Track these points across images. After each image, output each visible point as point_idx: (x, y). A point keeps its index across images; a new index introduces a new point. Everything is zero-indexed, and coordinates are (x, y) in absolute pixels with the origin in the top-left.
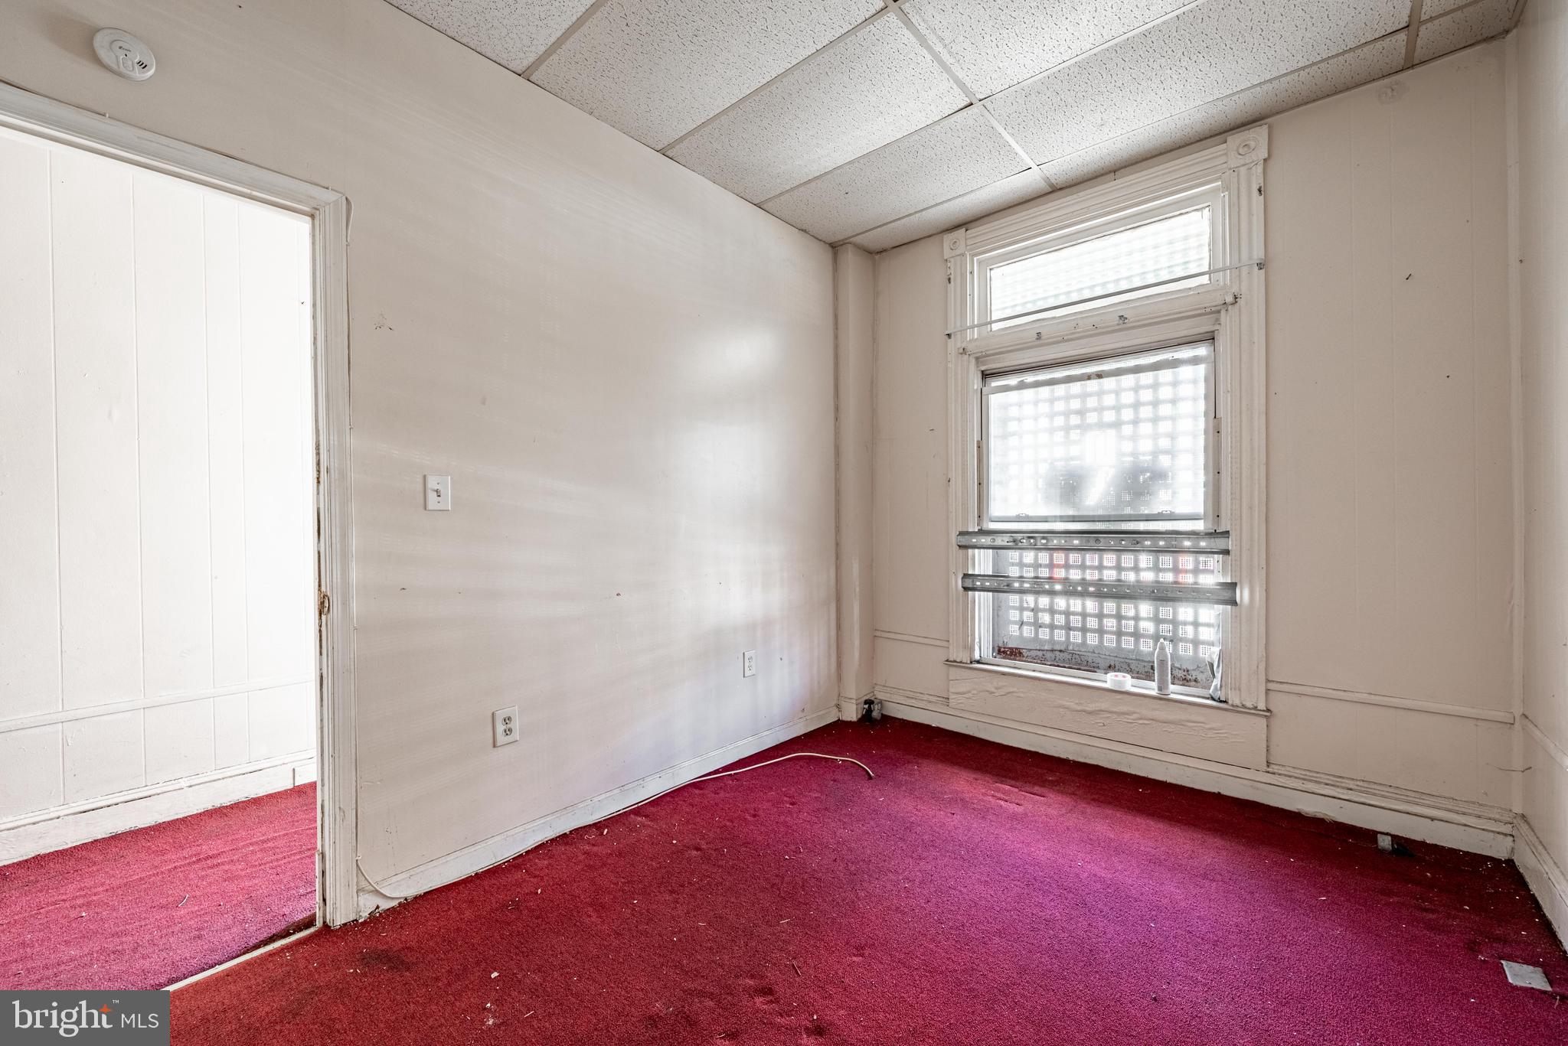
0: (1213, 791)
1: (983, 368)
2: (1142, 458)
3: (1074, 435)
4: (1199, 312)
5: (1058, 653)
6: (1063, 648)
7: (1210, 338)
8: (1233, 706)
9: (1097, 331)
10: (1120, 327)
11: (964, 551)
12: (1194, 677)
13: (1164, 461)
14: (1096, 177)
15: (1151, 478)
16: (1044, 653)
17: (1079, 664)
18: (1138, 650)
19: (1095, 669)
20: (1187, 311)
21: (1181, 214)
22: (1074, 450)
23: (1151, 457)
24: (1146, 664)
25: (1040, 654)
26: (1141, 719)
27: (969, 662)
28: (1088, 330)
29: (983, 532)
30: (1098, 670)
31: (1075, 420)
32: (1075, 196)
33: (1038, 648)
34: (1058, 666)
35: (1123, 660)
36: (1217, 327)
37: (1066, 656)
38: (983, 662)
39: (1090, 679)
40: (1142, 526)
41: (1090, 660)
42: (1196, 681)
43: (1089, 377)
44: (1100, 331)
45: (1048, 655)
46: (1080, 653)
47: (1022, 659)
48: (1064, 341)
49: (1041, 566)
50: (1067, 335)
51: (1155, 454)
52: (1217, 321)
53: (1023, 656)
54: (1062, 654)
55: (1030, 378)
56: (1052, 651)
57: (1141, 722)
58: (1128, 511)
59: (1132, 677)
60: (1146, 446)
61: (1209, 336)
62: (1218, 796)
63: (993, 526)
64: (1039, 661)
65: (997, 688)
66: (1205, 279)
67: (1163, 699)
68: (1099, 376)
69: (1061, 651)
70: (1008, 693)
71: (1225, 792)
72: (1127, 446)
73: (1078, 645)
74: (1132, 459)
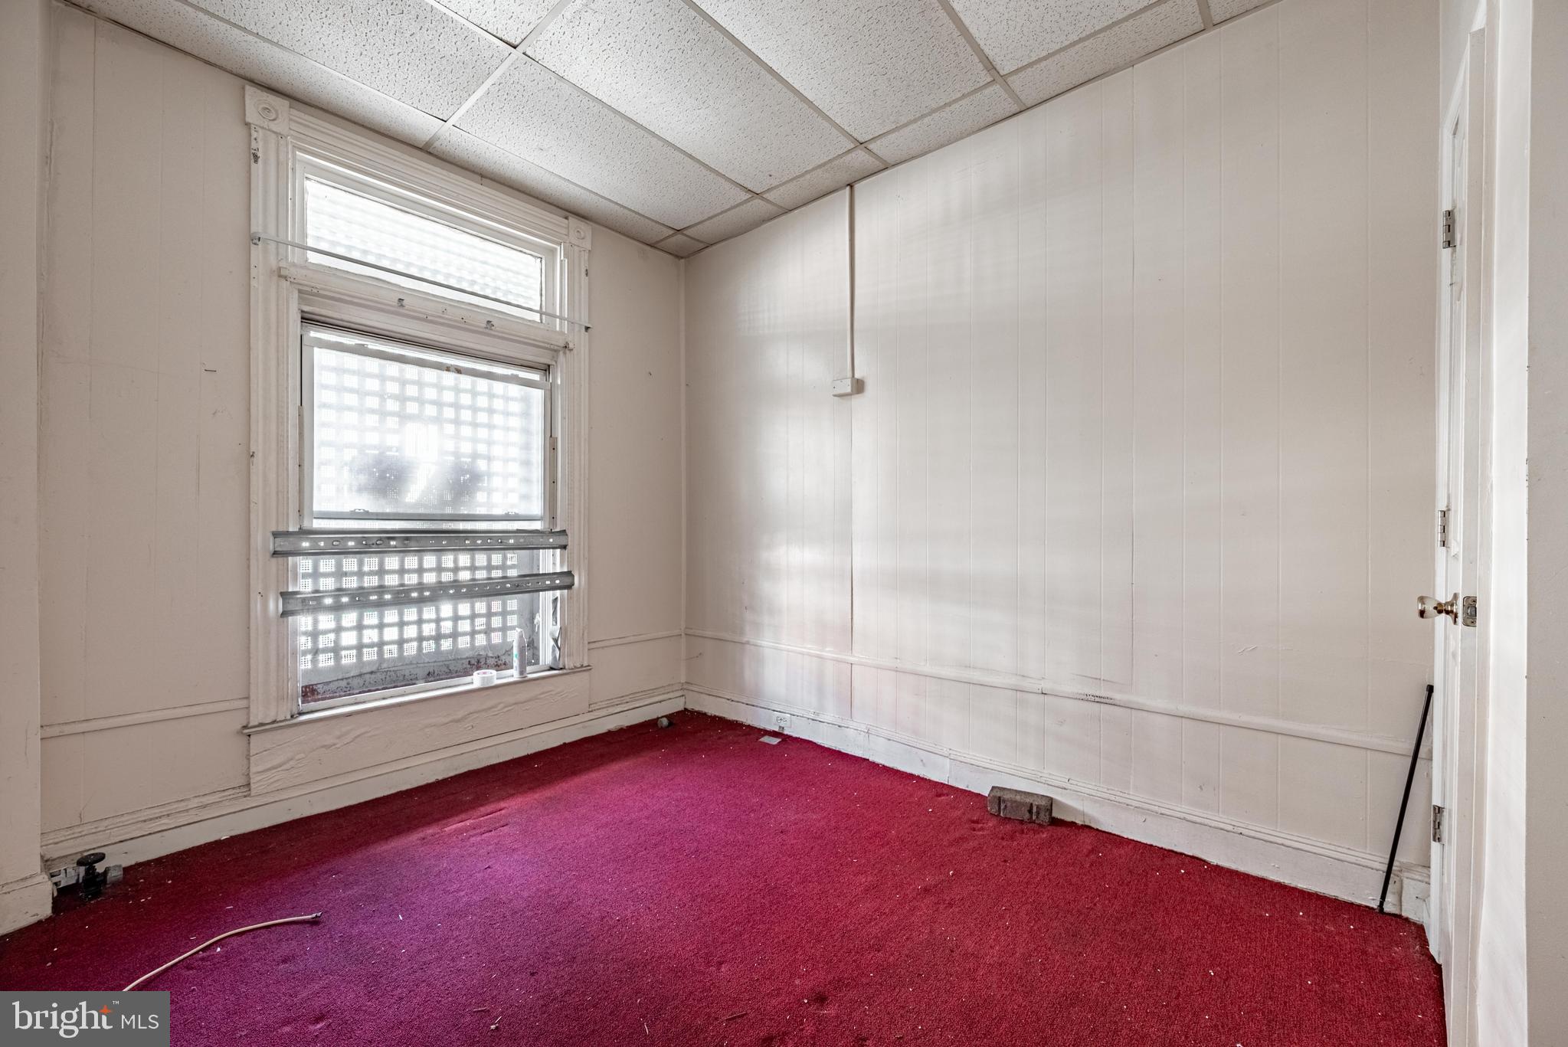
0: (559, 744)
1: (306, 308)
2: (463, 459)
3: (392, 422)
4: (546, 345)
5: (368, 676)
6: (374, 669)
7: (546, 369)
8: (570, 669)
9: (463, 326)
10: (485, 330)
11: (281, 560)
12: (504, 661)
13: (482, 465)
14: (466, 169)
15: (470, 480)
16: (350, 680)
17: (394, 682)
18: (457, 648)
19: (414, 682)
20: (540, 341)
21: (521, 251)
22: (392, 440)
23: (470, 460)
24: (464, 661)
25: (343, 684)
26: (505, 707)
27: (289, 717)
28: (455, 321)
29: (304, 533)
30: (417, 682)
31: (392, 406)
32: (444, 172)
33: (340, 677)
34: (370, 691)
35: (441, 663)
36: (554, 363)
37: (379, 676)
38: (304, 711)
39: (450, 687)
40: (461, 526)
41: (407, 673)
42: (505, 664)
43: (448, 369)
44: (467, 326)
45: (355, 682)
46: (396, 669)
47: (316, 697)
48: (426, 320)
49: (346, 574)
50: (432, 316)
51: (475, 456)
52: (555, 359)
53: (318, 693)
54: (373, 676)
55: (373, 345)
56: (360, 675)
57: (506, 709)
58: (449, 511)
59: (497, 671)
60: (466, 448)
61: (543, 367)
62: (565, 746)
63: (318, 524)
64: (344, 694)
65: (339, 737)
66: (536, 317)
67: (524, 681)
68: (459, 371)
69: (372, 673)
70: (356, 737)
71: (568, 740)
72: (450, 446)
73: (393, 660)
74: (453, 458)
